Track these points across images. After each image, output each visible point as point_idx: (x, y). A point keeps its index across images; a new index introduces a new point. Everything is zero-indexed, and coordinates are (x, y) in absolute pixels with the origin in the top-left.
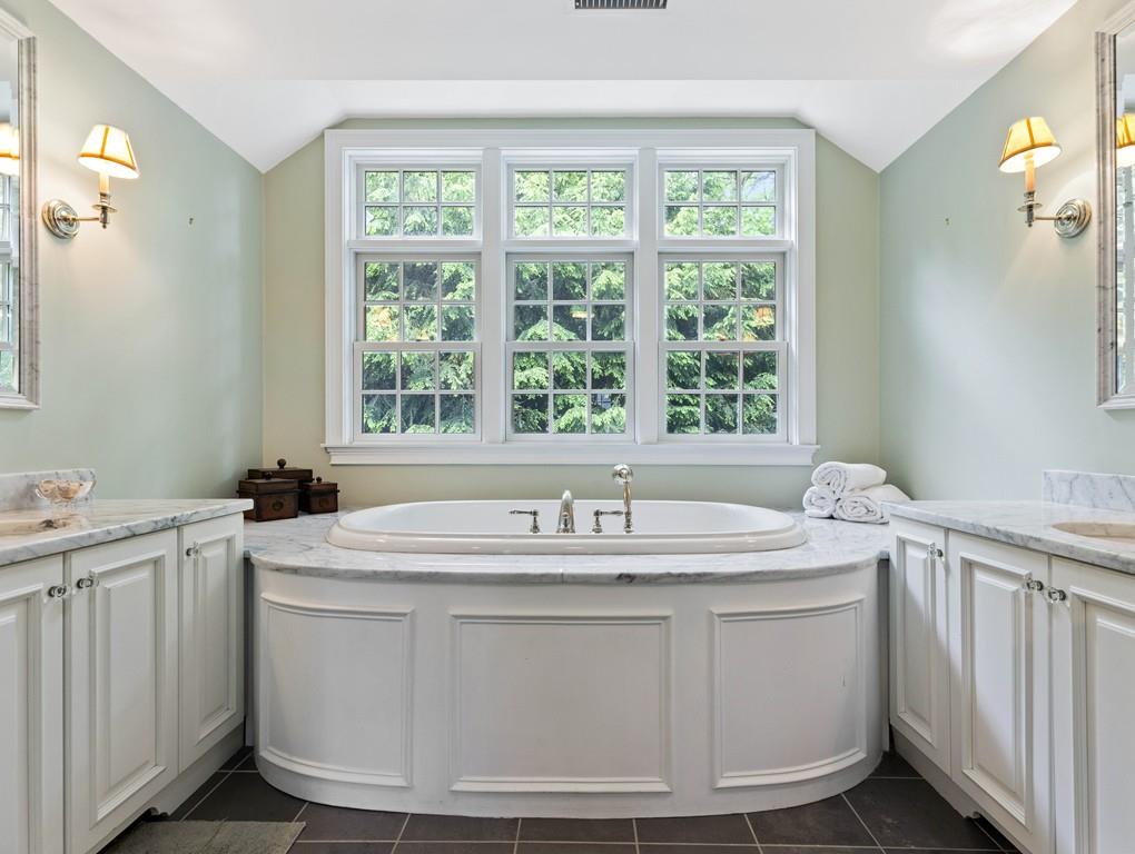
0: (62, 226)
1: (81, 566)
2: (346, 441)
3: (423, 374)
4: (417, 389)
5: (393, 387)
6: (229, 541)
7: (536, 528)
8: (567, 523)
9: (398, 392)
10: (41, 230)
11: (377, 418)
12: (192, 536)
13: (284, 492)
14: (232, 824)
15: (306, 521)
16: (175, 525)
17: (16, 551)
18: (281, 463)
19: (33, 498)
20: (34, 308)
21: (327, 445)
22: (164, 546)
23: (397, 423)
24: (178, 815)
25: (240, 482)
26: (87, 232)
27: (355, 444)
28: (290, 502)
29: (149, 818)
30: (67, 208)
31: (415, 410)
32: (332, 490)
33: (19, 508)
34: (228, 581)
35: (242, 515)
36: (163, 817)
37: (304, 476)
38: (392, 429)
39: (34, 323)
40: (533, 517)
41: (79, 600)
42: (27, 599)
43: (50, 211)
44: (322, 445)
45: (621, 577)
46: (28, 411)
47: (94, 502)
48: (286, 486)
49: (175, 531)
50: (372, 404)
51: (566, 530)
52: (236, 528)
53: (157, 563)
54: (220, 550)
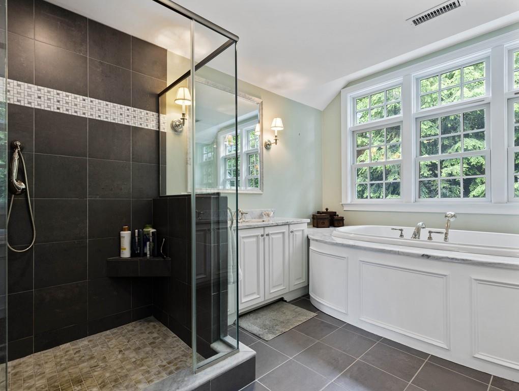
0: (268, 146)
1: (268, 231)
2: (349, 201)
3: (395, 172)
4: (391, 180)
5: (382, 180)
6: (303, 230)
7: (401, 236)
8: (416, 235)
9: (384, 182)
10: (264, 148)
11: (375, 192)
12: (292, 228)
13: (325, 218)
14: (299, 308)
15: (331, 229)
16: (287, 224)
17: (255, 225)
18: (327, 209)
19: (263, 216)
20: (263, 168)
21: (342, 203)
22: (285, 229)
23: (383, 194)
24: (289, 302)
25: (313, 215)
26: (273, 146)
27: (353, 203)
28: (327, 222)
29: (281, 300)
30: (269, 141)
31: (392, 189)
32: (342, 219)
33: (260, 218)
34: (302, 244)
35: (306, 224)
36: (286, 301)
37: (334, 214)
38: (381, 197)
39: (263, 172)
40: (400, 232)
41: (267, 238)
42: (257, 236)
43: (266, 143)
44: (341, 203)
45: (423, 255)
46: (261, 194)
47: (275, 218)
48: (326, 217)
49: (288, 226)
50: (374, 187)
51: (414, 238)
52: (304, 227)
53: (283, 233)
54: (300, 233)
